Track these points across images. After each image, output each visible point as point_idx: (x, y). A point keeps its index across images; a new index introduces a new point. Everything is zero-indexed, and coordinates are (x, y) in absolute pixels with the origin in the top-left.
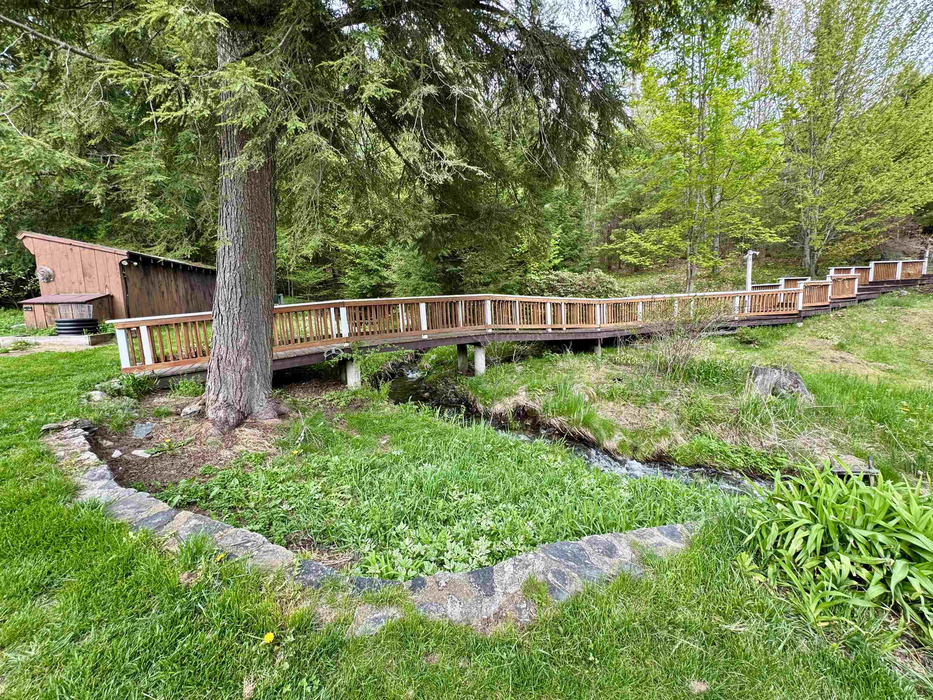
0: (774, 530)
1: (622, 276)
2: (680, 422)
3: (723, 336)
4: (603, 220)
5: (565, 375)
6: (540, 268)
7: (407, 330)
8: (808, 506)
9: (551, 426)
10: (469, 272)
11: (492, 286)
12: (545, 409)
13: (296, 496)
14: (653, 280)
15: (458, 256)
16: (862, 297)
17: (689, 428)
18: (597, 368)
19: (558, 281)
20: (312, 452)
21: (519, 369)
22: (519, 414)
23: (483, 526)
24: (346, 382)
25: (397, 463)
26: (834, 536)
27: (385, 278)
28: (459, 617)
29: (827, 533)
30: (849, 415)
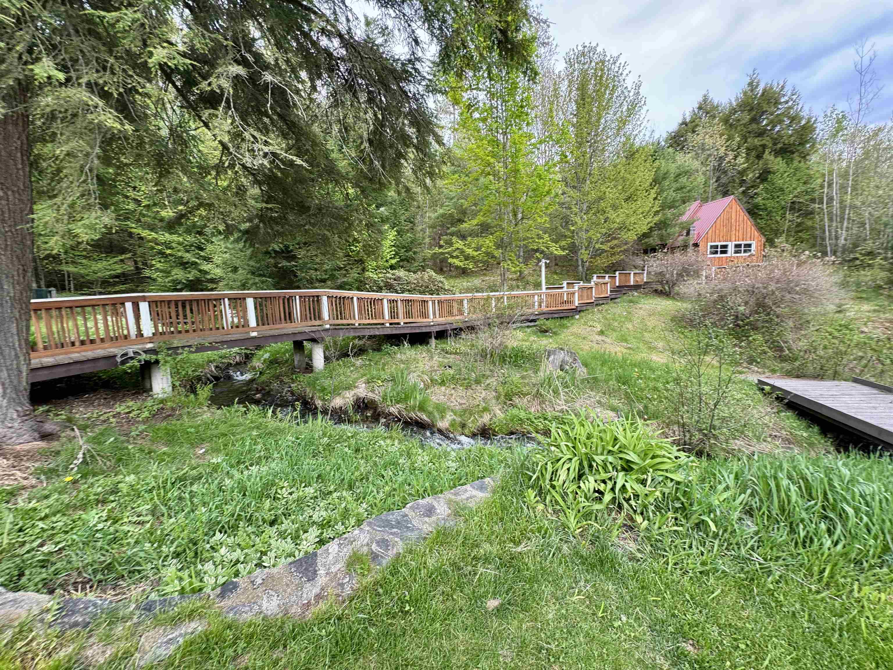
0: (549, 467)
1: (451, 277)
2: (498, 398)
3: (528, 327)
4: (435, 228)
5: (402, 366)
6: (378, 267)
7: (232, 327)
8: (570, 445)
9: (390, 414)
10: (304, 267)
11: (329, 283)
12: (384, 398)
13: (66, 532)
14: (477, 281)
15: (292, 251)
16: (613, 297)
17: (505, 403)
18: (432, 358)
19: (395, 280)
20: (94, 476)
21: (359, 362)
22: (359, 407)
23: (315, 518)
24: (151, 389)
25: (216, 472)
26: (585, 464)
27: (206, 273)
28: (276, 610)
29: (581, 464)
30: (607, 381)
